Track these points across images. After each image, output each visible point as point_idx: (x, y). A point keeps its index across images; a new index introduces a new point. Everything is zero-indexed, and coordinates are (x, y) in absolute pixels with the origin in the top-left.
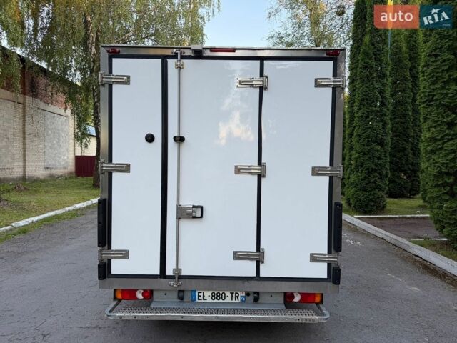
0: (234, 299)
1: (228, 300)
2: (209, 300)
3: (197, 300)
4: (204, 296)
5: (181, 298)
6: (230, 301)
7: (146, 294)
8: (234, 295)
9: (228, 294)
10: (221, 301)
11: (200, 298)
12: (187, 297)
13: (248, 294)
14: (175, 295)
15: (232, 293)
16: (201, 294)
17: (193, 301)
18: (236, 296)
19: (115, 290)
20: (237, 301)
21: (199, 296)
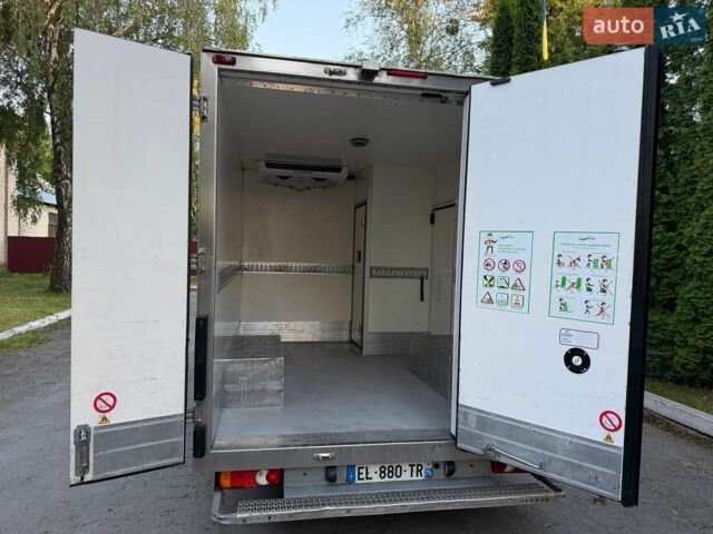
0: (414, 474)
1: (406, 476)
2: (376, 478)
3: (357, 481)
4: (367, 473)
5: (331, 480)
6: (409, 478)
7: (273, 477)
8: (415, 468)
9: (406, 467)
10: (394, 479)
11: (361, 476)
12: (342, 476)
13: (436, 466)
14: (321, 475)
15: (412, 466)
16: (363, 471)
17: (350, 482)
18: (418, 470)
19: (218, 475)
20: (420, 478)
21: (359, 474)
